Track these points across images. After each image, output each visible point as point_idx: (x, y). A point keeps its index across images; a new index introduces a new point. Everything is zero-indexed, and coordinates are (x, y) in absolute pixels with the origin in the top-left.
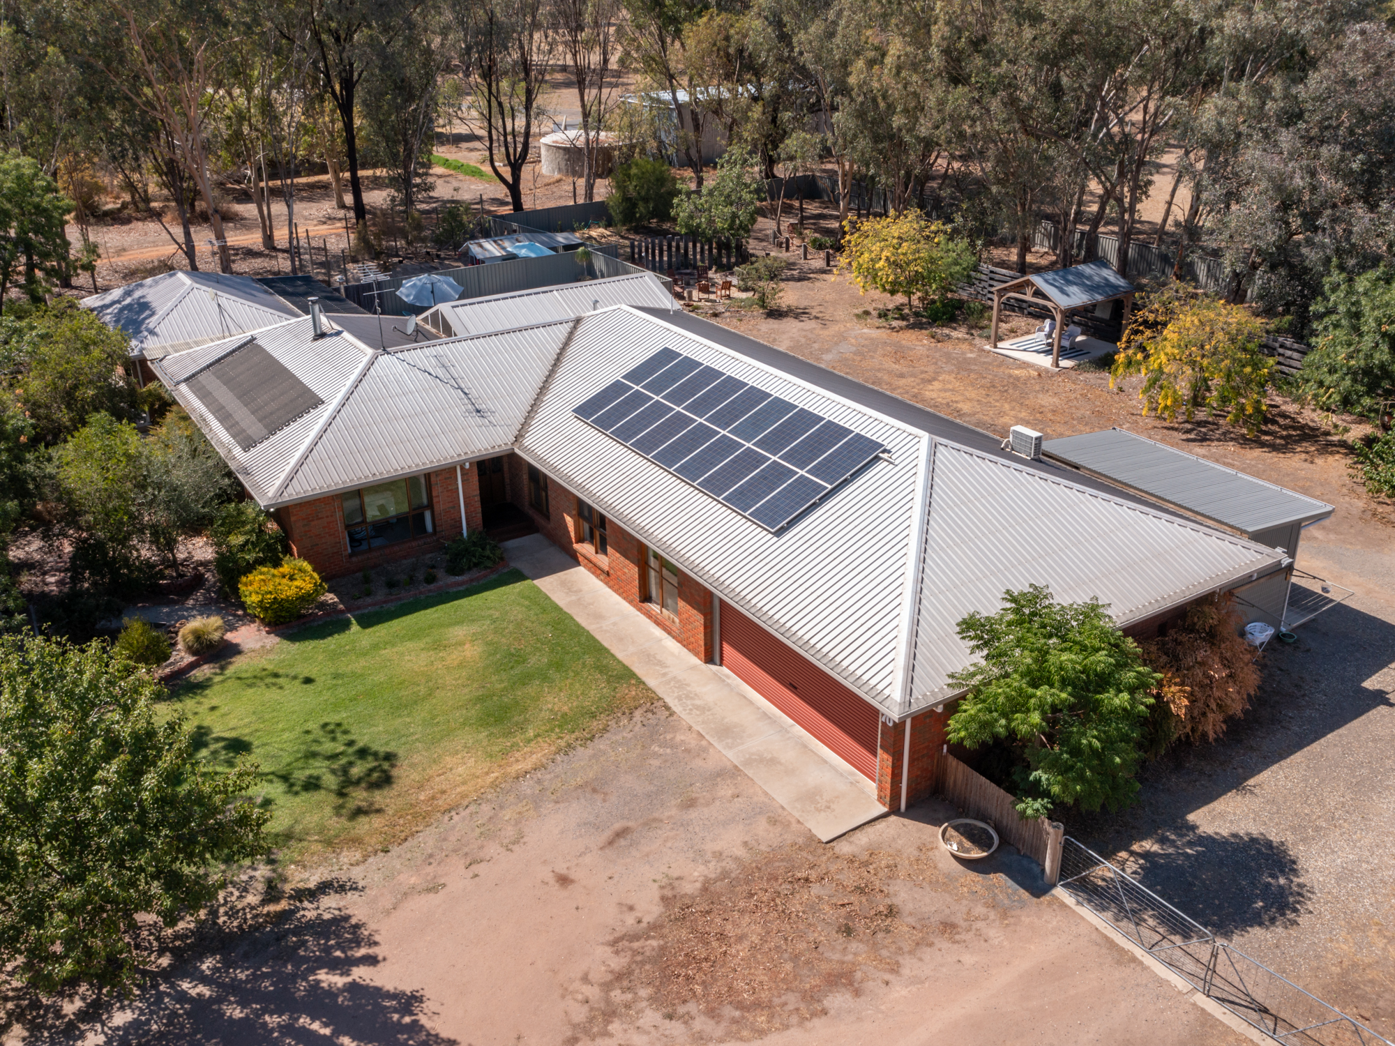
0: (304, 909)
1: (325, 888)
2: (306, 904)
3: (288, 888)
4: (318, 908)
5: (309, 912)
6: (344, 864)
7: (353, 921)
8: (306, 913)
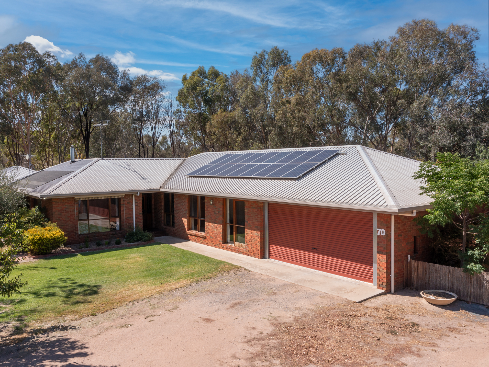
0: (38, 337)
1: (53, 329)
2: (40, 335)
3: (28, 329)
4: (48, 336)
5: (42, 338)
6: (68, 320)
7: (71, 340)
8: (39, 339)
